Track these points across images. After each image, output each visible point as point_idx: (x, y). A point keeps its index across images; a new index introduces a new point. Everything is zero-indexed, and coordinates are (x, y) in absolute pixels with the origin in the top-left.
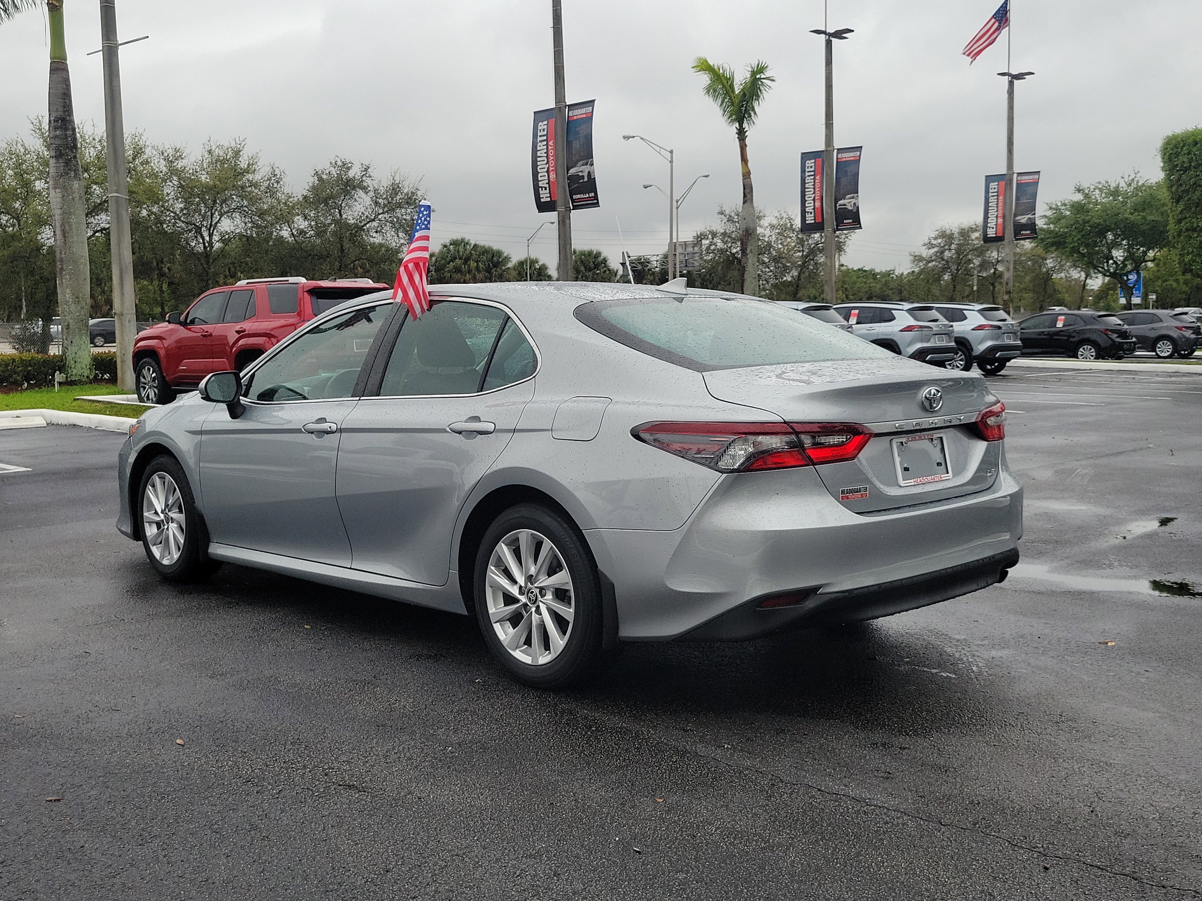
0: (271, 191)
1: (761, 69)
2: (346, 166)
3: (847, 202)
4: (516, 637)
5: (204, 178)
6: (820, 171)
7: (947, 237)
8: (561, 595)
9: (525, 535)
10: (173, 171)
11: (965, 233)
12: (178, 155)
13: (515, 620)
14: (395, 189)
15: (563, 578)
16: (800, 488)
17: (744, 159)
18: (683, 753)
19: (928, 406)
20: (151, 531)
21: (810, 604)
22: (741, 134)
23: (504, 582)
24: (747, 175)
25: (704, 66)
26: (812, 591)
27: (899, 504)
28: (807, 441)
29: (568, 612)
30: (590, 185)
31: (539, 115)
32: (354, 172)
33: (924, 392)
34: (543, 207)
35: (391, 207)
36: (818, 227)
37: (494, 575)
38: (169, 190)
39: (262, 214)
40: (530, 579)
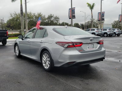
0: (44, 17)
1: (94, 4)
2: (51, 15)
3: (103, 18)
4: (45, 65)
5: (37, 16)
6: (100, 14)
7: (115, 21)
8: (49, 61)
9: (46, 54)
10: (34, 15)
11: (117, 21)
12: (35, 14)
13: (45, 63)
14: (56, 17)
15: (49, 59)
16: (73, 50)
17: (92, 13)
18: (58, 80)
19: (91, 40)
20: (16, 52)
21: (74, 63)
22: (92, 11)
23: (44, 59)
24: (92, 15)
25: (88, 4)
26: (75, 62)
27: (87, 52)
28: (75, 44)
29: (49, 63)
30: (75, 16)
31: (70, 9)
32: (52, 15)
33: (91, 39)
34: (70, 19)
35: (56, 19)
36: (100, 20)
37: (43, 58)
38: (34, 17)
39: (43, 20)
40: (46, 59)
